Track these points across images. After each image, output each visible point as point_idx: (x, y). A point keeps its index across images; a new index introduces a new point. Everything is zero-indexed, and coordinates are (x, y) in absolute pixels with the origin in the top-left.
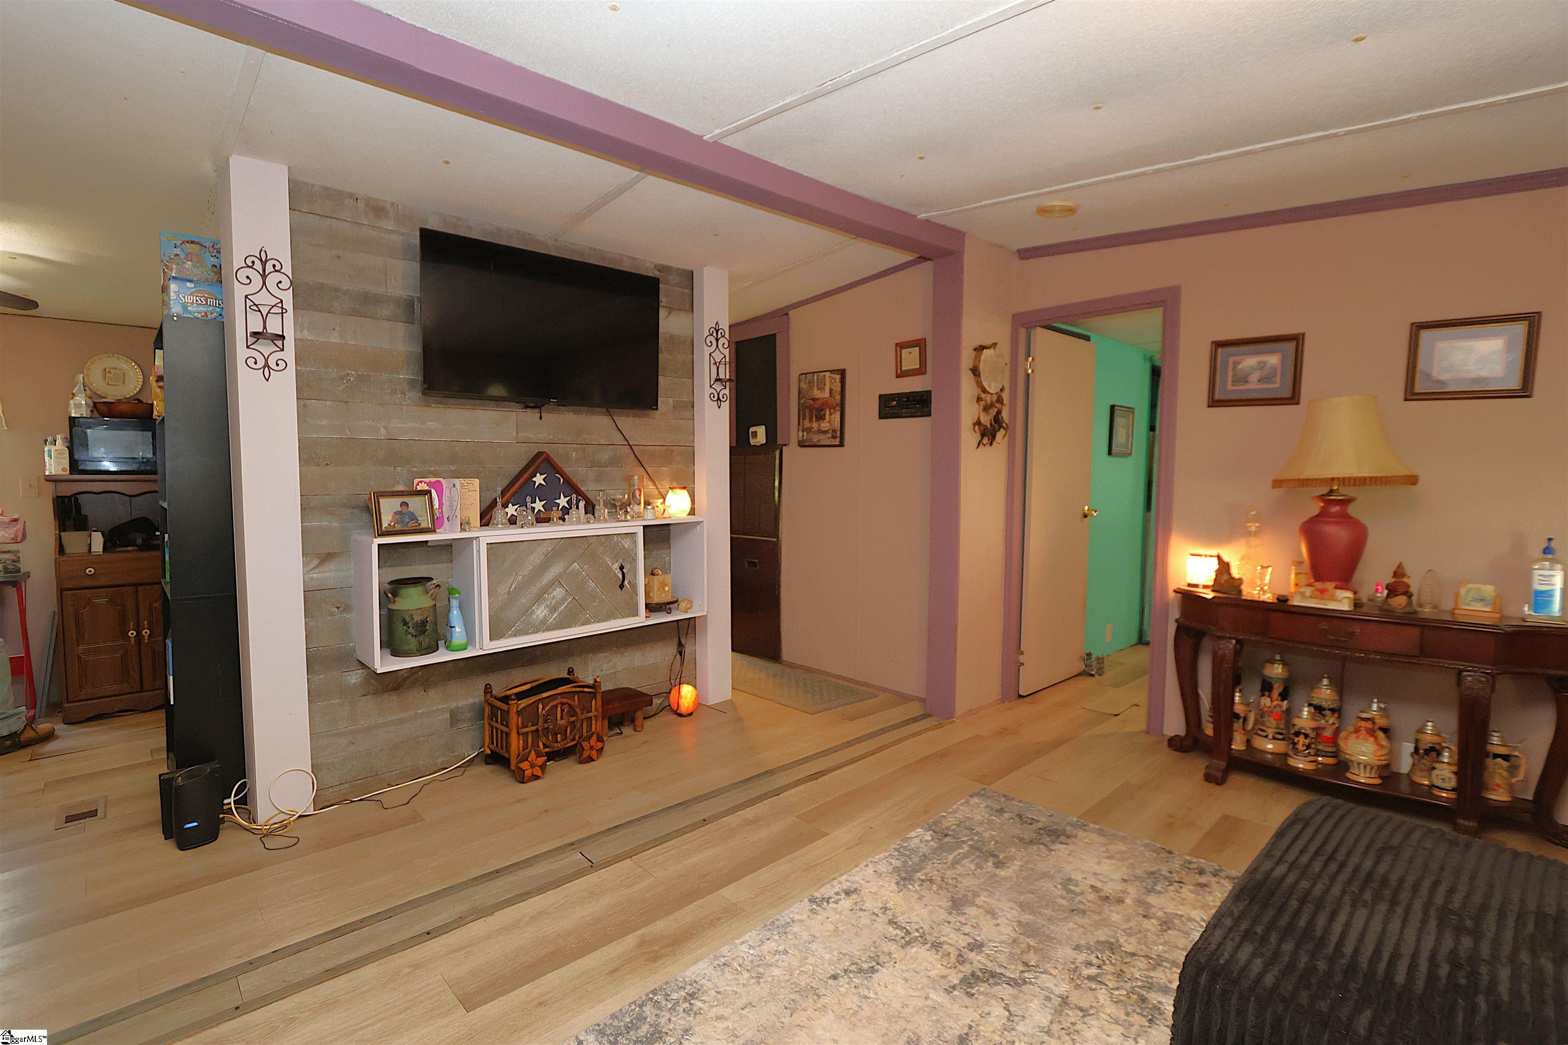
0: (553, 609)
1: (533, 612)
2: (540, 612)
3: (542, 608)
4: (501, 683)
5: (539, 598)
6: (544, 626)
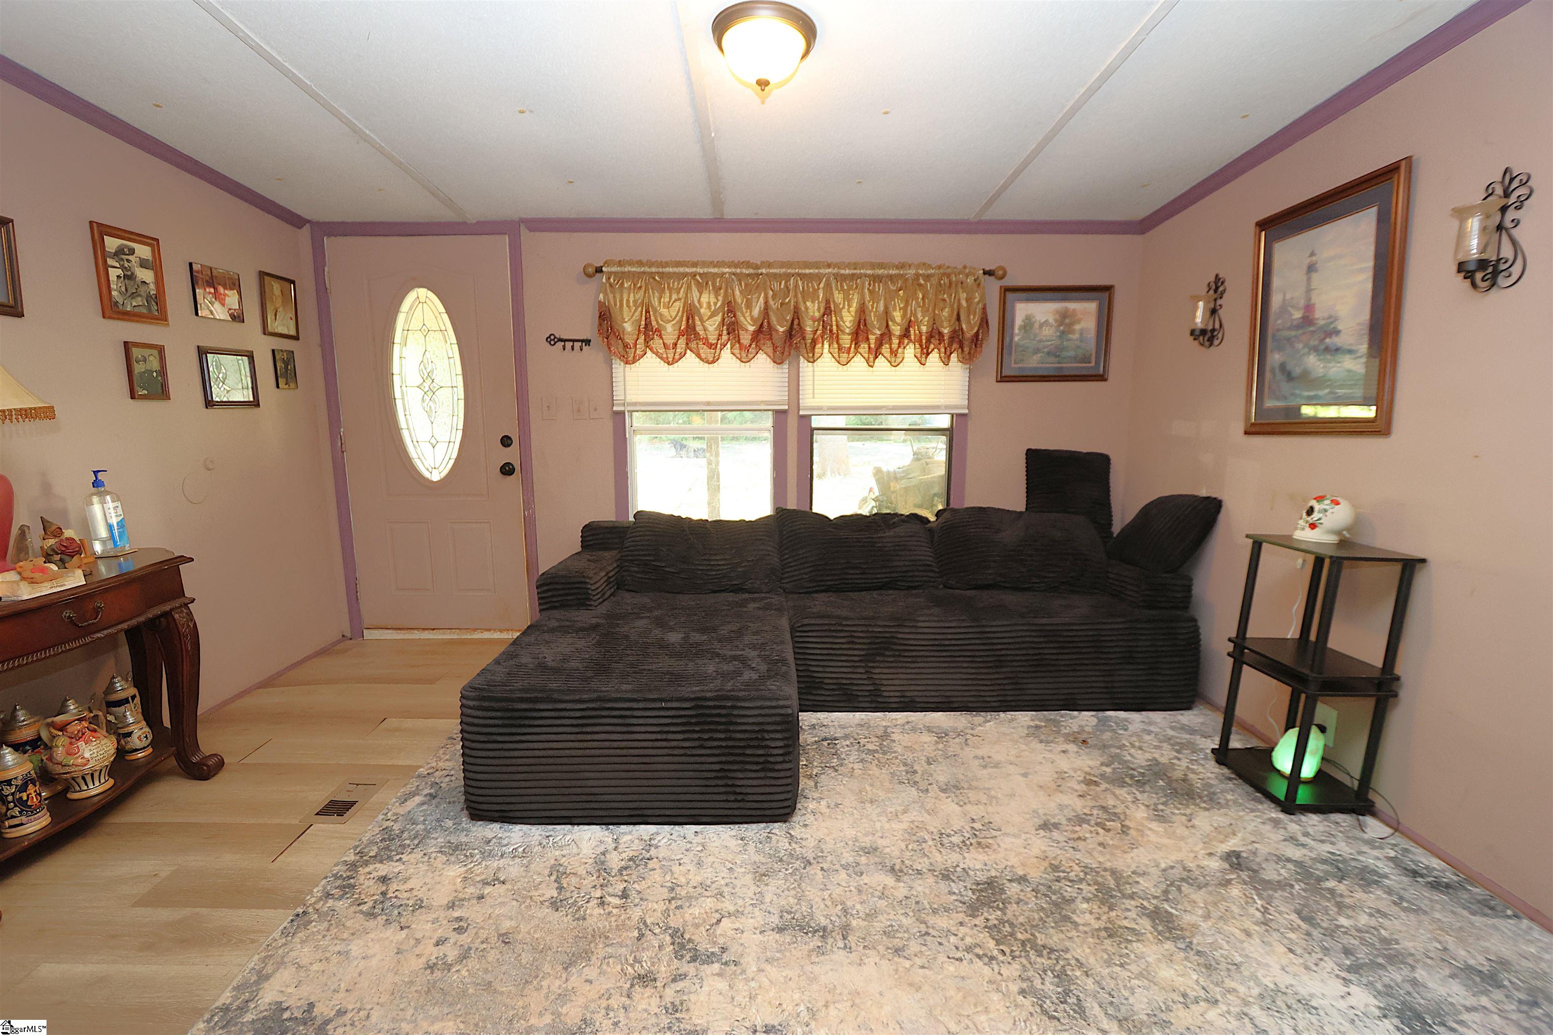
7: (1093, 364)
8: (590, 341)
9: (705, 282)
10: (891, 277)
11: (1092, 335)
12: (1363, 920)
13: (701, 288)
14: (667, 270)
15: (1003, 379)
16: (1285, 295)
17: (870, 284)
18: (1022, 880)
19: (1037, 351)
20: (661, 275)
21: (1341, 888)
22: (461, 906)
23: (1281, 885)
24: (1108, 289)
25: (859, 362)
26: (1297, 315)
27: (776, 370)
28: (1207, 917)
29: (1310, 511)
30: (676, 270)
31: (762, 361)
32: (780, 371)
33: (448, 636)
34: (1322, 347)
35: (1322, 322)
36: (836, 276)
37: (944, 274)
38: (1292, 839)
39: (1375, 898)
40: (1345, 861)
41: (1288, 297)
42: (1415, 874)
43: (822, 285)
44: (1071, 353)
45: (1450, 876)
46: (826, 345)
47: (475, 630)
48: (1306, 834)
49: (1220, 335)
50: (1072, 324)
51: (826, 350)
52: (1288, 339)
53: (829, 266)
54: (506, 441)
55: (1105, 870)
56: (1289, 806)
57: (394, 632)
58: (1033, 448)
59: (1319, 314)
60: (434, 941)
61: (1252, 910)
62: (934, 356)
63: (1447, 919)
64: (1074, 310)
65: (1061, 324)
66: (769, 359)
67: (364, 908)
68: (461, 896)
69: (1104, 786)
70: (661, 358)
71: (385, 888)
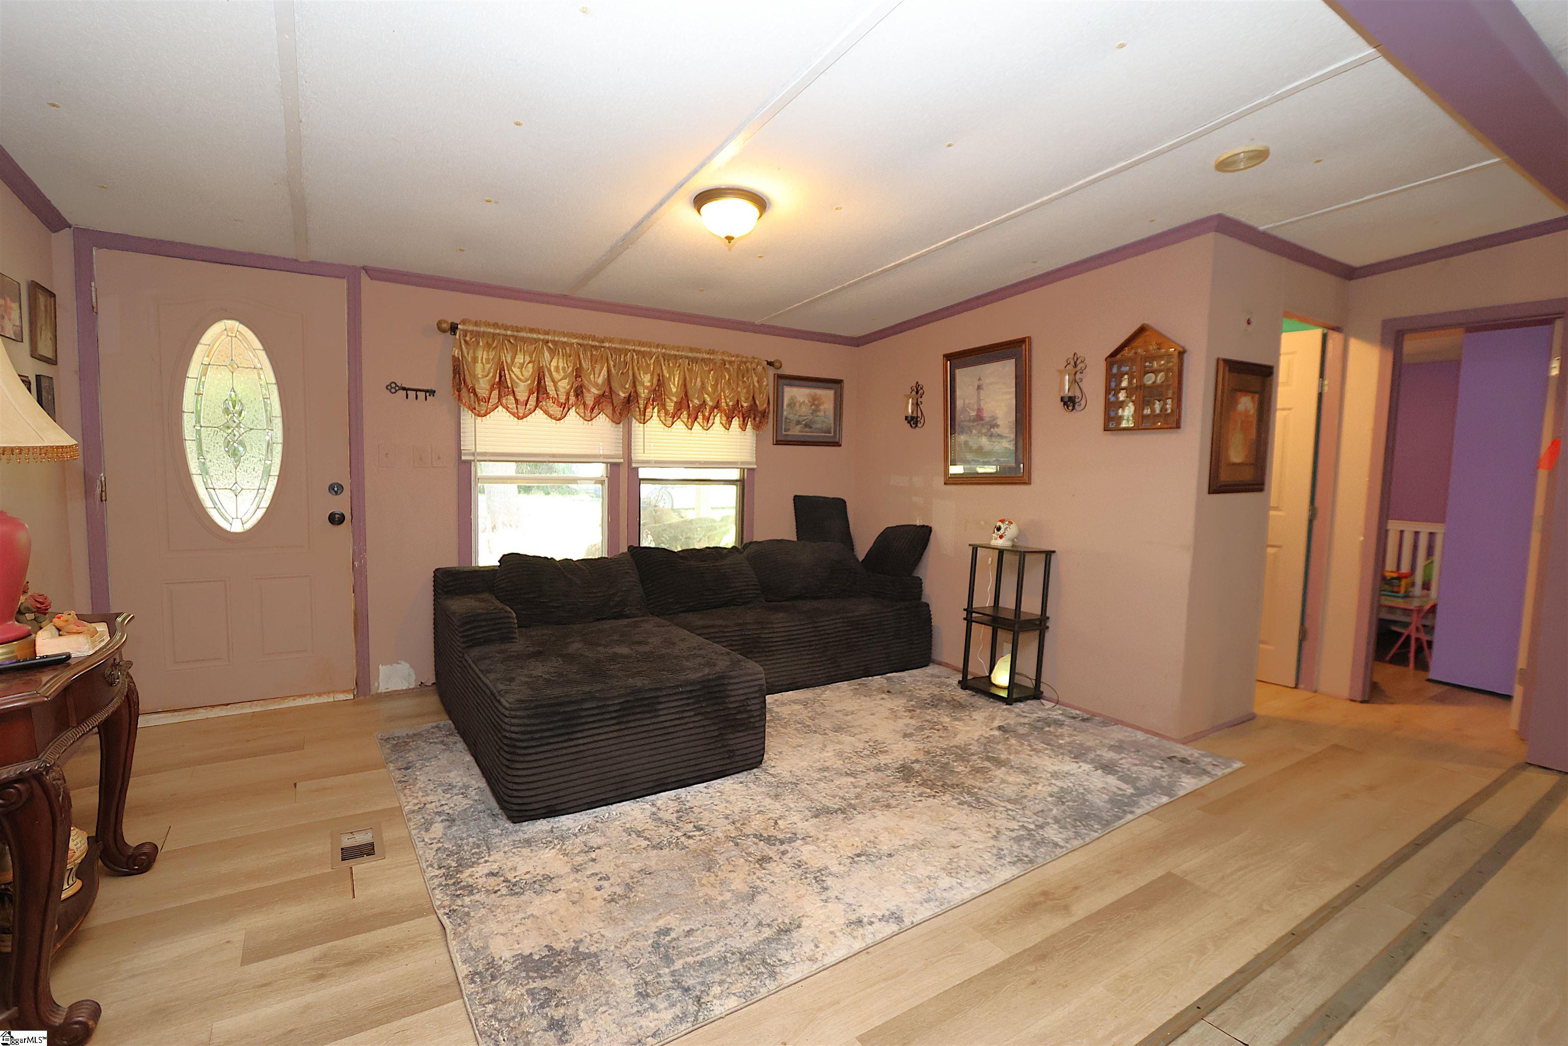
7: (832, 434)
8: (435, 392)
9: (555, 349)
10: (703, 360)
11: (831, 414)
12: (1067, 739)
13: (553, 353)
14: (521, 334)
15: (778, 443)
16: (964, 401)
17: (689, 364)
18: (917, 761)
19: (798, 423)
20: (515, 338)
21: (1052, 729)
23: (1028, 735)
24: (839, 382)
25: (679, 425)
26: (973, 414)
27: (612, 429)
28: (1010, 754)
29: (999, 529)
30: (529, 335)
31: (602, 421)
32: (616, 429)
33: (247, 709)
34: (990, 433)
35: (988, 419)
36: (664, 355)
37: (742, 362)
38: (1019, 715)
39: (1065, 730)
40: (1046, 719)
41: (967, 401)
42: (1074, 718)
43: (652, 361)
44: (818, 426)
45: (1086, 716)
46: (656, 410)
47: (285, 698)
48: (1023, 712)
49: (922, 421)
50: (819, 405)
51: (655, 414)
52: (969, 427)
53: (658, 346)
54: (336, 489)
55: (952, 747)
56: (1008, 701)
57: (169, 714)
58: (798, 494)
59: (986, 415)
60: (594, 890)
61: (1025, 747)
62: (736, 422)
63: (1096, 731)
64: (820, 395)
65: (813, 404)
66: (608, 419)
67: (502, 893)
69: (918, 711)
70: (513, 414)
71: (502, 879)
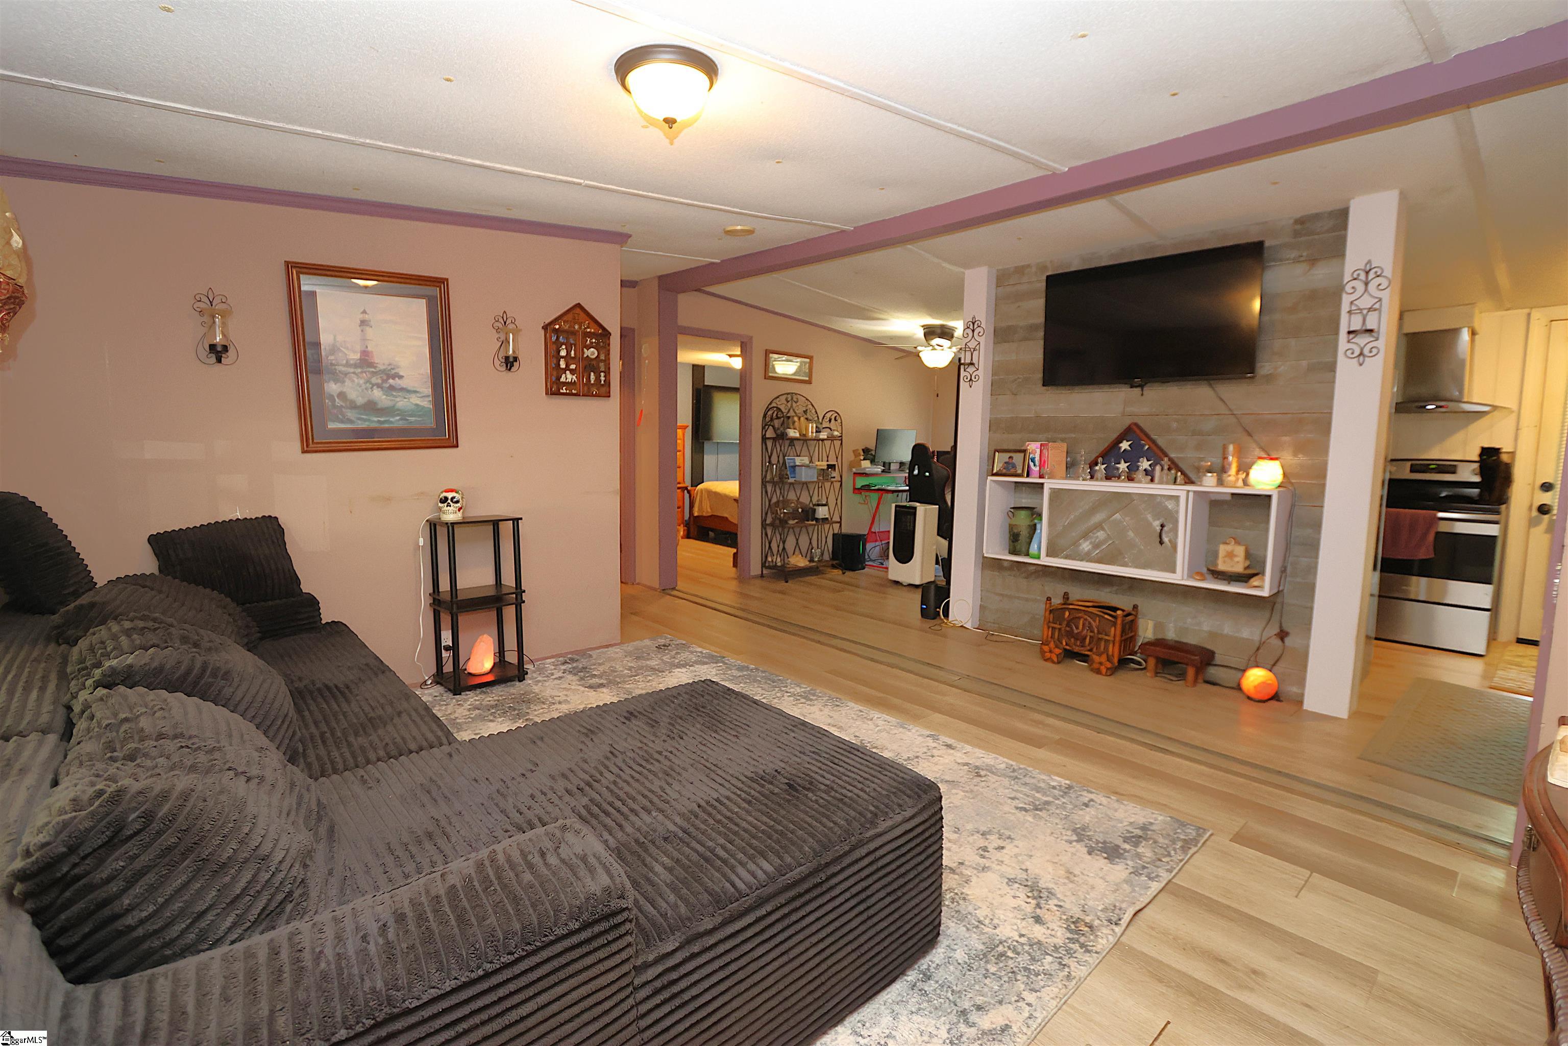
0: (1096, 546)
1: (1080, 545)
2: (1086, 546)
3: (1088, 543)
4: (1078, 593)
5: (1085, 536)
6: (1086, 557)
16: (335, 337)
22: (978, 864)
26: (355, 356)
34: (386, 385)
35: (382, 367)
41: (340, 339)
52: (347, 374)
59: (379, 360)
60: (1005, 851)
67: (1056, 902)
68: (975, 872)
71: (1038, 910)
